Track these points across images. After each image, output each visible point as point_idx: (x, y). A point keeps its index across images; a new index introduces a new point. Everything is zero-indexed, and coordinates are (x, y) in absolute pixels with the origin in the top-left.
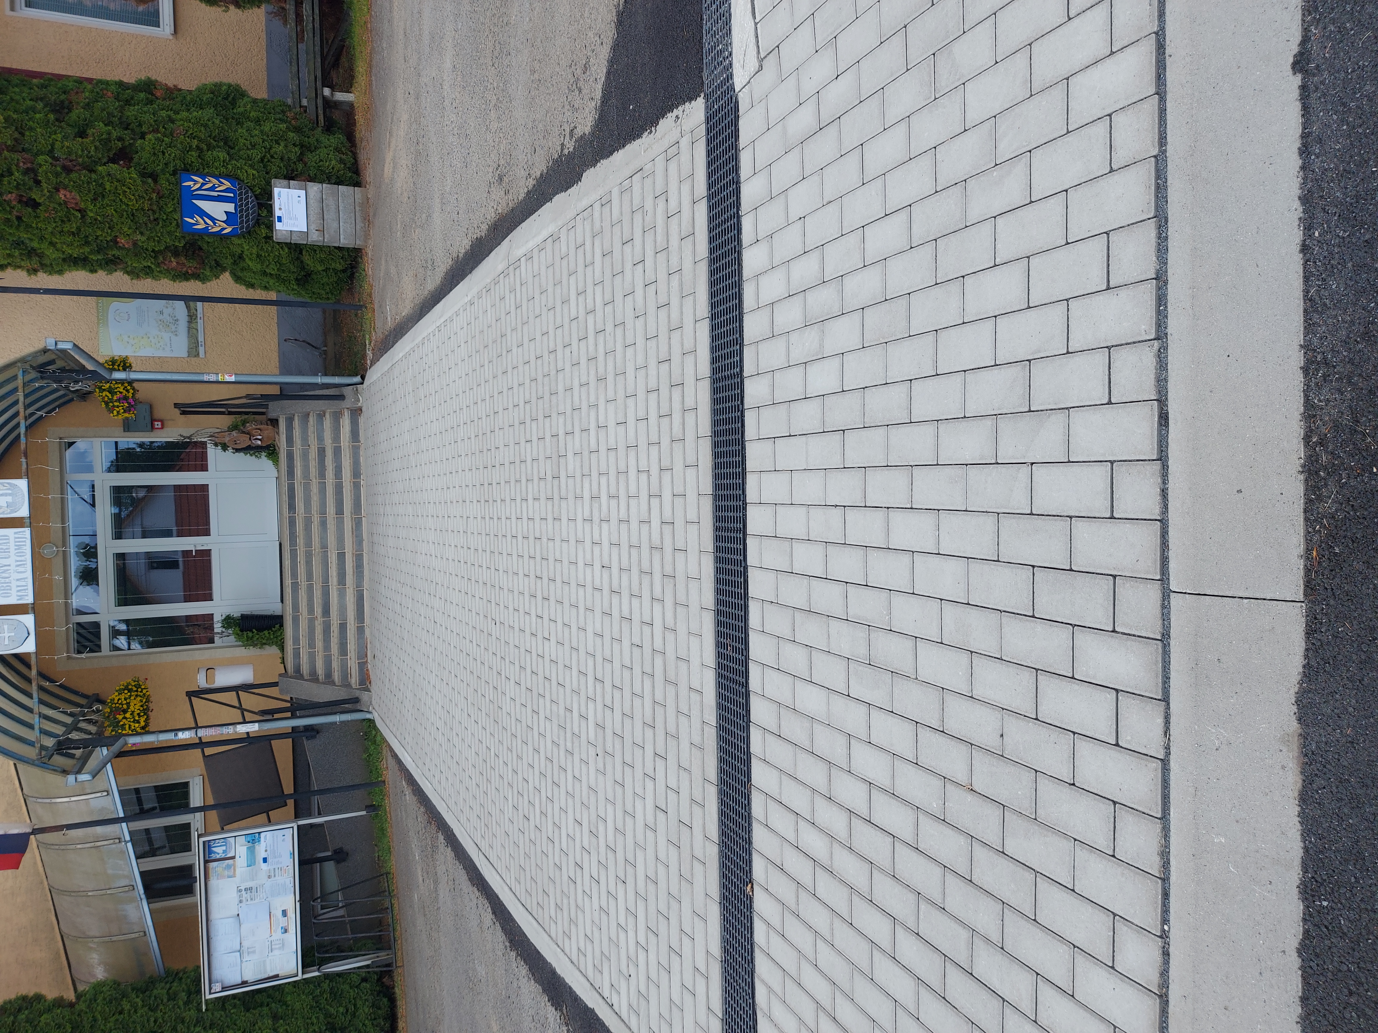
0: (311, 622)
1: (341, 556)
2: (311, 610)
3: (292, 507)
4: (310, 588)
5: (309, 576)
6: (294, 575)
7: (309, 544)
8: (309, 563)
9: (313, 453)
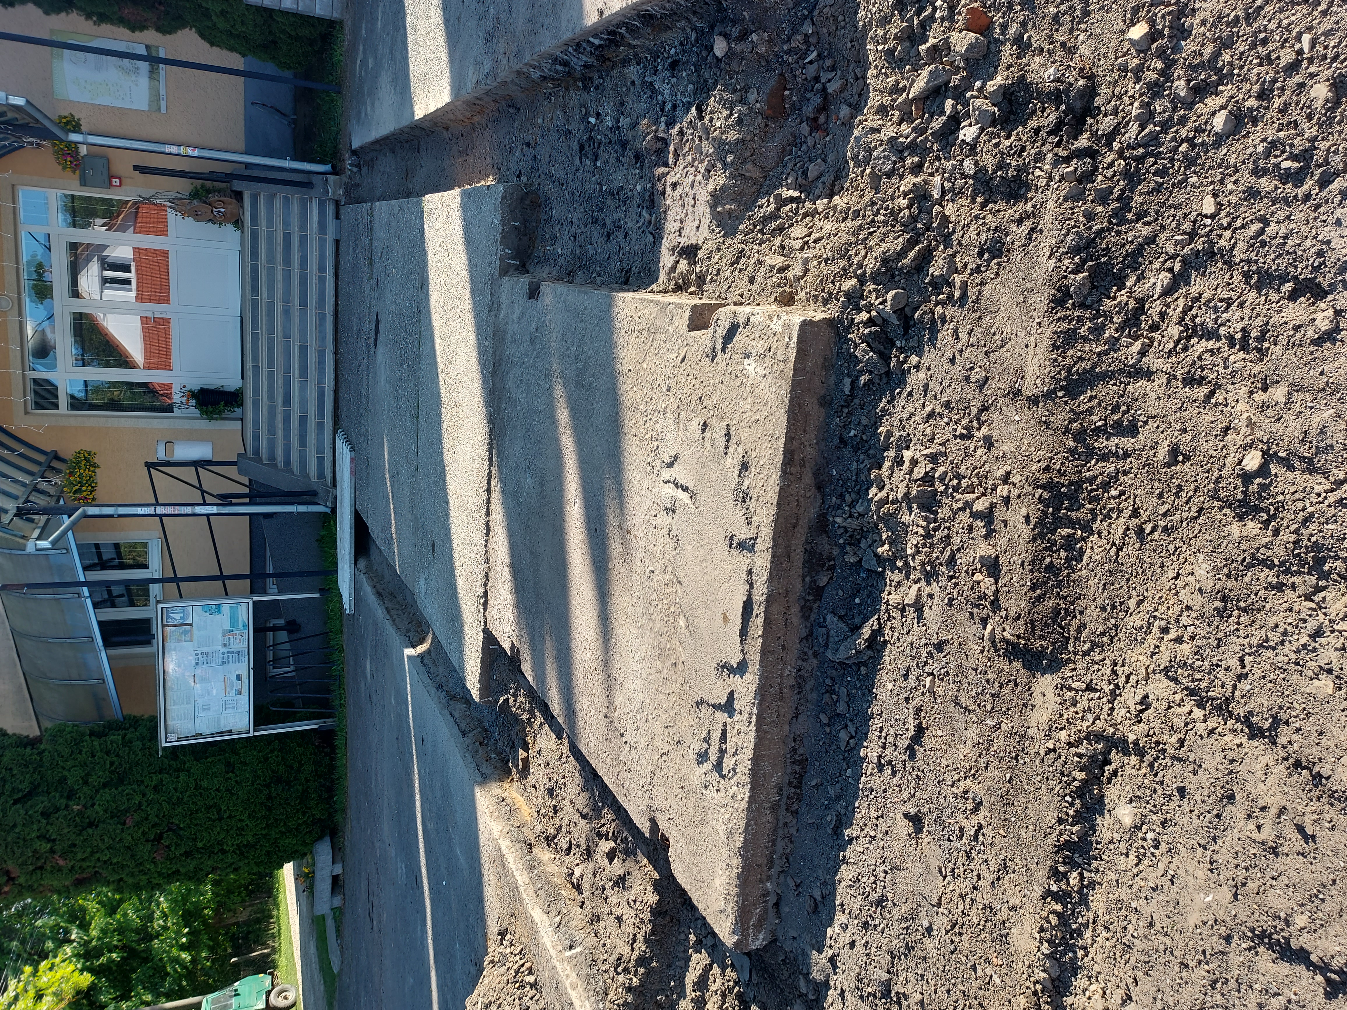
0: (272, 409)
1: (304, 349)
2: (271, 397)
3: (255, 289)
4: (271, 375)
5: (271, 363)
6: (255, 359)
7: (271, 330)
8: (270, 349)
9: (279, 237)
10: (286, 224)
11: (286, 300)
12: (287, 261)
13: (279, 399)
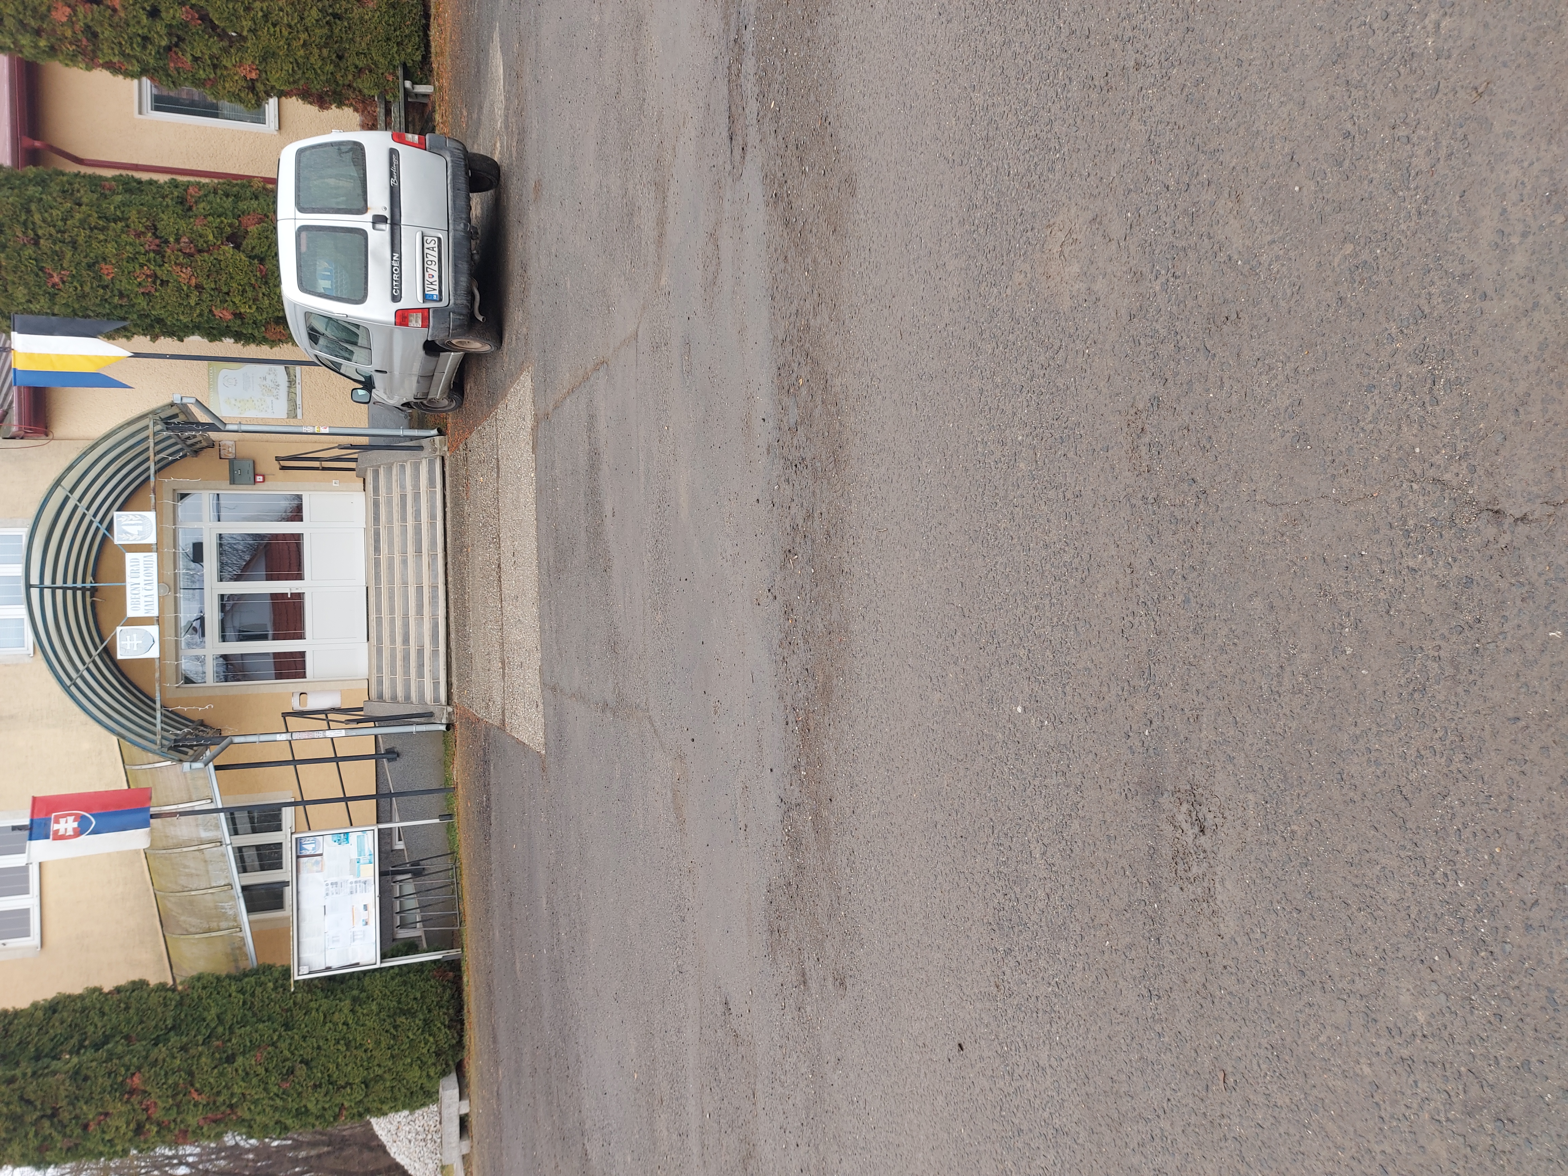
1: (420, 589)
2: (393, 641)
3: (377, 549)
4: (392, 621)
5: (392, 611)
6: (379, 610)
7: (391, 581)
8: (391, 598)
9: (396, 500)
10: (403, 487)
11: (404, 552)
12: (404, 519)
13: (399, 639)
